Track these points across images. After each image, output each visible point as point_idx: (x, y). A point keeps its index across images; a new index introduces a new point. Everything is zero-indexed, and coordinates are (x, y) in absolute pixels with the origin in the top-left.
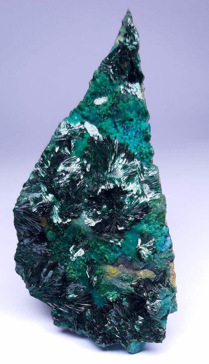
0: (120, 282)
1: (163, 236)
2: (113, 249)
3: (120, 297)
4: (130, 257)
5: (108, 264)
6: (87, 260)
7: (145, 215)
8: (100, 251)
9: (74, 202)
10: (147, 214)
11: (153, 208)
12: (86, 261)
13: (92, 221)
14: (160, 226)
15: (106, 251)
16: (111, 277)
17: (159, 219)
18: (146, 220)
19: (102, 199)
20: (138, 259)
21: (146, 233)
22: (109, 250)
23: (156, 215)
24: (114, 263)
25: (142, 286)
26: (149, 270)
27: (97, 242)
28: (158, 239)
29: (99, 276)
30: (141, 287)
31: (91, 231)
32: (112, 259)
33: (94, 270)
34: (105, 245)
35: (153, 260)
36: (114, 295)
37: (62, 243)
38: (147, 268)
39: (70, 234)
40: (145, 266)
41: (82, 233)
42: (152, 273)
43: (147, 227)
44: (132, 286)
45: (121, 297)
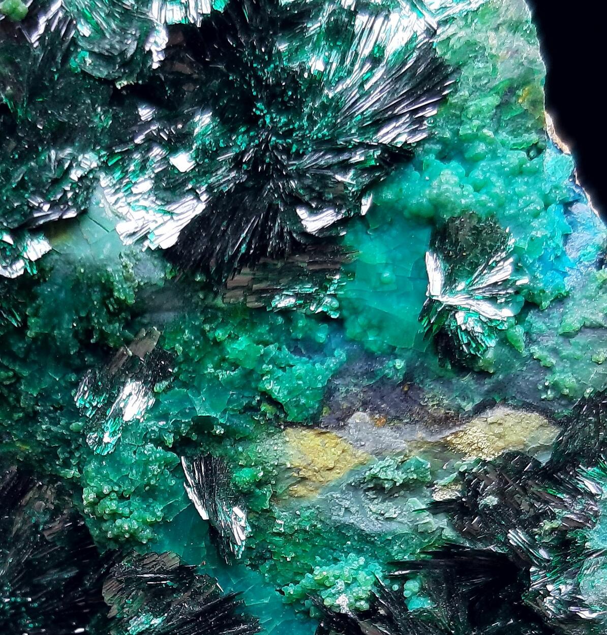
0: (372, 500)
1: (553, 207)
2: (297, 340)
3: (388, 582)
4: (400, 364)
5: (291, 424)
6: (177, 432)
7: (435, 112)
8: (235, 365)
9: (41, 141)
10: (442, 109)
11: (464, 64)
12: (170, 440)
13: (160, 221)
14: (523, 154)
15: (261, 359)
16: (317, 489)
17: (513, 119)
18: (442, 141)
19: (178, 81)
20: (442, 366)
21: (463, 212)
22: (279, 349)
23: (493, 100)
24: (320, 412)
25: (492, 500)
26: (515, 407)
27: (207, 327)
28: (534, 233)
29: (258, 497)
30: (486, 506)
31: (165, 279)
32: (307, 397)
33: (221, 469)
34: (254, 325)
35: (525, 353)
36: (355, 580)
37: (25, 373)
38: (504, 402)
39: (56, 321)
40: (488, 392)
41: (118, 300)
42: (535, 419)
43: (461, 179)
44: (436, 508)
45: (394, 579)
